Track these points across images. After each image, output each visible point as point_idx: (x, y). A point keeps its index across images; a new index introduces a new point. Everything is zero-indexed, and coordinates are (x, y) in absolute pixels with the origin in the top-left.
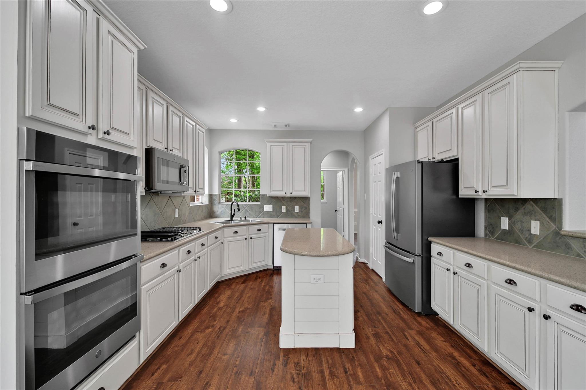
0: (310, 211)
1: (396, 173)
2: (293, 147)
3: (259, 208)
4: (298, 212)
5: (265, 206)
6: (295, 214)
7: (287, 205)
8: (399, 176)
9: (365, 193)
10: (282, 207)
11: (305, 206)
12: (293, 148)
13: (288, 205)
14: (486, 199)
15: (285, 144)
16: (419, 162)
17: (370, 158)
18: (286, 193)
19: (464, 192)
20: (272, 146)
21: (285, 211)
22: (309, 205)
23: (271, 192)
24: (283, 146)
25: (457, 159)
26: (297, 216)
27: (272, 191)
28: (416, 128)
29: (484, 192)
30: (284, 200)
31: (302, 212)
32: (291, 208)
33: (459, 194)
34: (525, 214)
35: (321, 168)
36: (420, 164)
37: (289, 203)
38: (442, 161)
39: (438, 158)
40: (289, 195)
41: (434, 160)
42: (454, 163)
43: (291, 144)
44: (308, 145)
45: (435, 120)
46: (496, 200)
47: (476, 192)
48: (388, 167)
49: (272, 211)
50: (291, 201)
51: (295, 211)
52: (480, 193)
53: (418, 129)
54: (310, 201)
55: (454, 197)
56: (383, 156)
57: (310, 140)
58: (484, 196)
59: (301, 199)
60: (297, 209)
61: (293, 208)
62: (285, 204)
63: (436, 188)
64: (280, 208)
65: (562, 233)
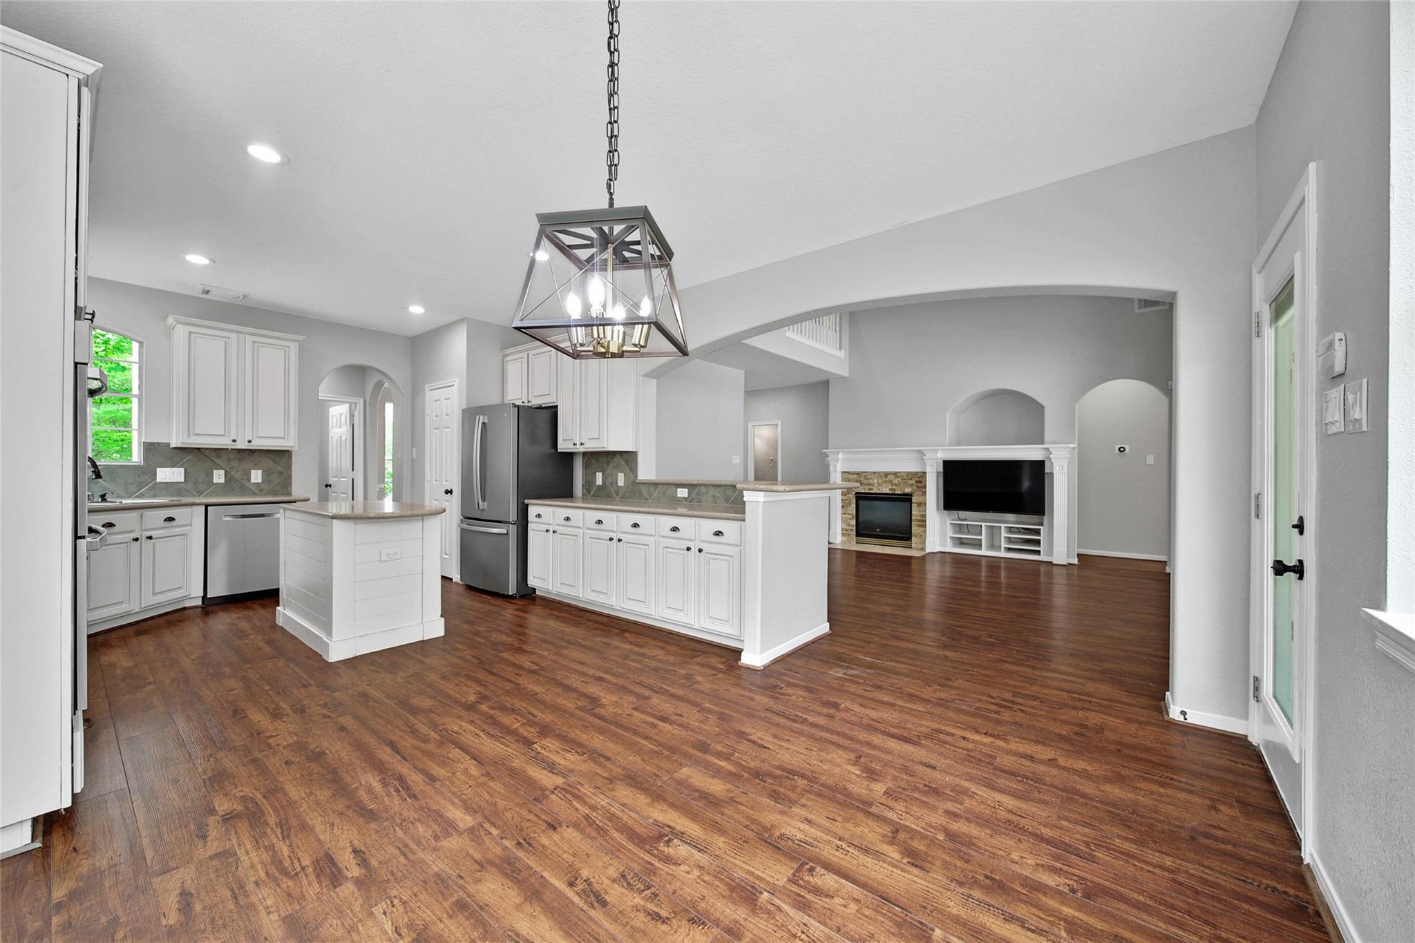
0: (291, 479)
1: (481, 417)
2: (256, 345)
3: (139, 475)
4: (260, 481)
5: (158, 469)
6: (252, 488)
7: (230, 468)
8: (486, 421)
9: (413, 446)
10: (215, 471)
11: (279, 468)
12: (253, 347)
13: (232, 468)
14: (584, 454)
15: (234, 336)
16: (515, 406)
17: (427, 389)
18: (234, 441)
19: (563, 446)
20: (193, 335)
21: (222, 480)
22: (289, 467)
23: (189, 437)
24: (227, 340)
25: (556, 406)
26: (256, 491)
27: (192, 433)
28: (505, 356)
29: (582, 444)
30: (218, 457)
31: (269, 482)
32: (240, 473)
33: (559, 447)
34: (614, 467)
35: (320, 394)
36: (516, 409)
37: (235, 464)
38: (540, 408)
39: (535, 402)
40: (241, 445)
41: (530, 404)
42: (553, 411)
43: (249, 339)
44: (293, 348)
45: (531, 353)
46: (592, 453)
47: (574, 444)
48: (464, 407)
49: (183, 480)
50: (240, 460)
51: (253, 480)
52: (578, 446)
53: (508, 358)
54: (291, 459)
55: (553, 451)
56: (455, 389)
57: (301, 338)
58: (582, 449)
59: (270, 455)
60: (256, 476)
61: (245, 474)
62: (222, 465)
63: (533, 439)
64: (208, 475)
65: (637, 481)
